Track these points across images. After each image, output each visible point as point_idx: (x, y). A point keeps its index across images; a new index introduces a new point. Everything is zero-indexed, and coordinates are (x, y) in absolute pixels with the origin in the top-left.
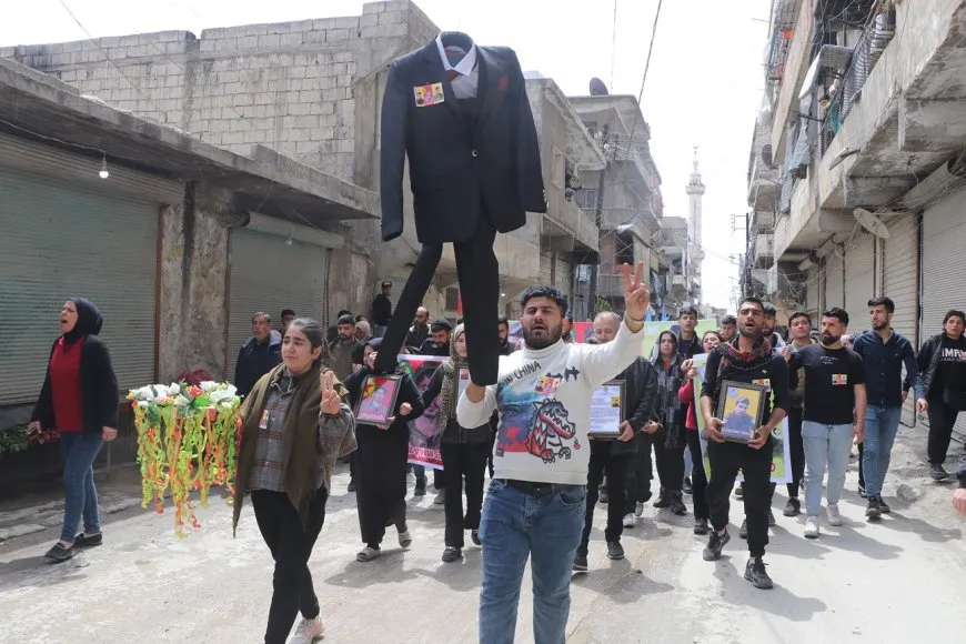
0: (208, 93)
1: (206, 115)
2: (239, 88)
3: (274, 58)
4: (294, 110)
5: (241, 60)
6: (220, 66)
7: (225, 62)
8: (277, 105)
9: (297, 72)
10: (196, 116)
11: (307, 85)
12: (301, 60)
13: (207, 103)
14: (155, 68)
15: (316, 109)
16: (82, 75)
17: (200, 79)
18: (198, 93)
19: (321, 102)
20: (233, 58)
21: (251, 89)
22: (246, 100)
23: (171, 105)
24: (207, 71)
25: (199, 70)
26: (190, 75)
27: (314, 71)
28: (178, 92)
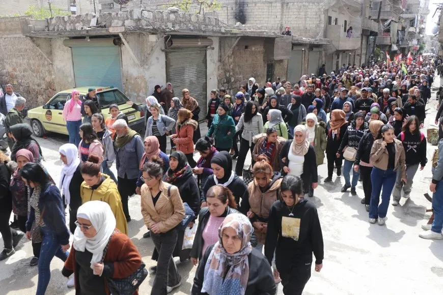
0: (287, 11)
1: (287, 16)
2: (295, 10)
3: (304, 3)
4: (309, 16)
5: (295, 3)
6: (290, 4)
7: (292, 4)
8: (305, 15)
9: (310, 7)
10: (284, 17)
11: (313, 10)
12: (311, 4)
13: (287, 14)
14: (273, 4)
15: (315, 17)
16: (254, 5)
17: (285, 8)
18: (285, 11)
19: (316, 15)
20: (293, 3)
21: (298, 11)
22: (297, 13)
23: (278, 14)
24: (287, 6)
25: (285, 5)
26: (282, 6)
27: (314, 7)
28: (280, 10)
